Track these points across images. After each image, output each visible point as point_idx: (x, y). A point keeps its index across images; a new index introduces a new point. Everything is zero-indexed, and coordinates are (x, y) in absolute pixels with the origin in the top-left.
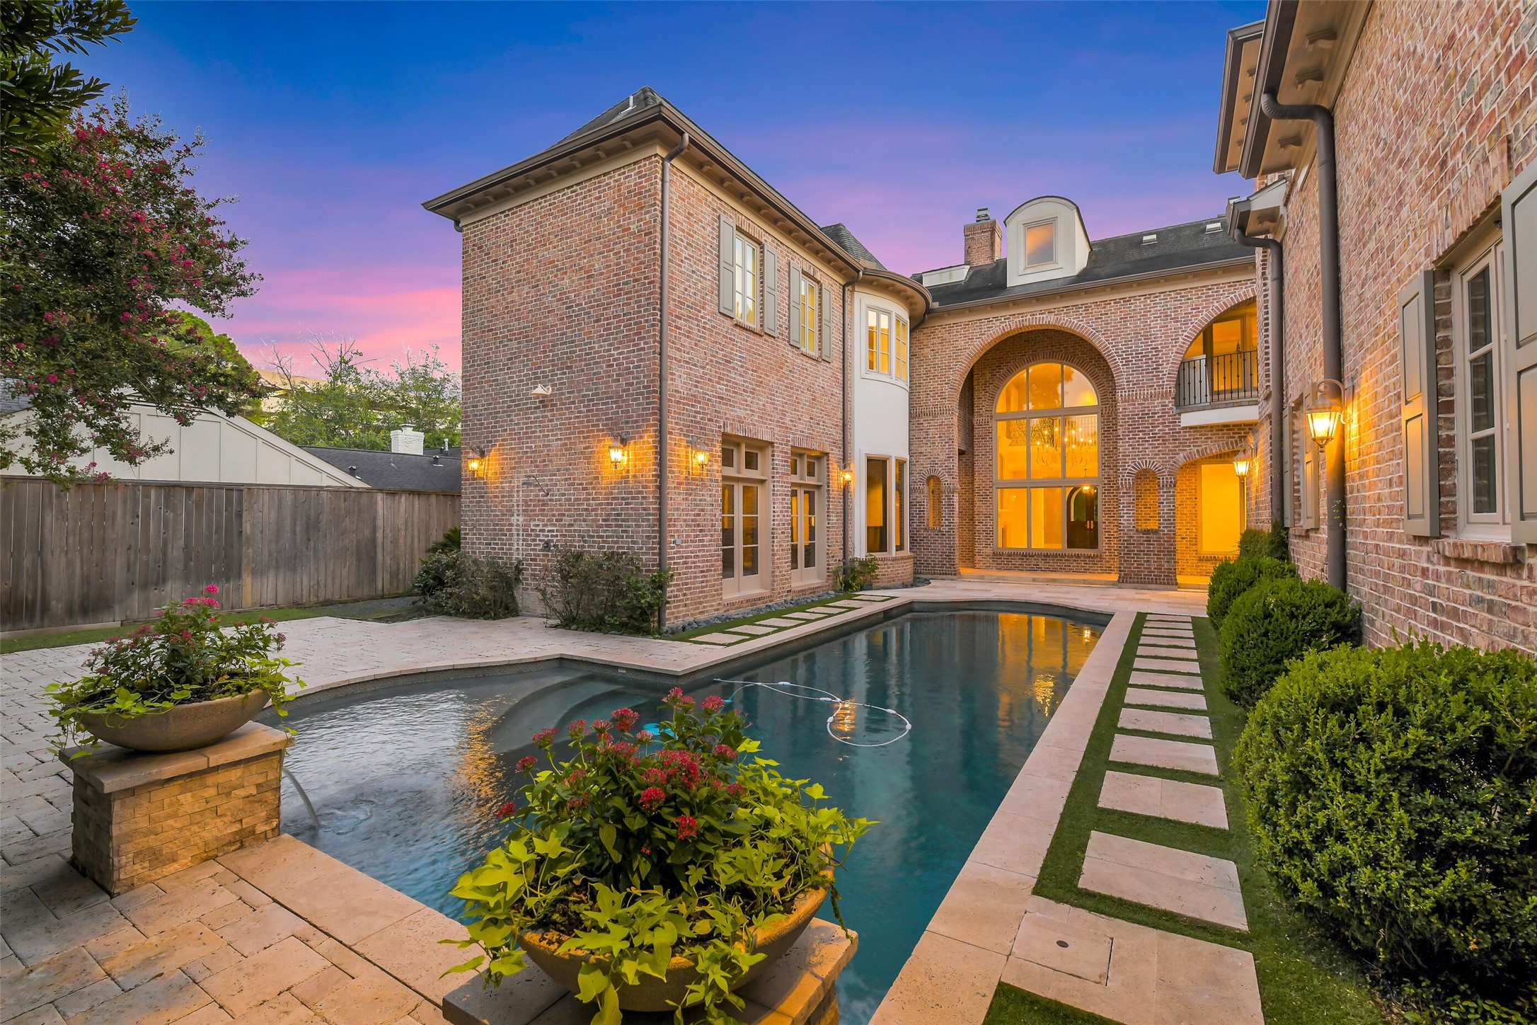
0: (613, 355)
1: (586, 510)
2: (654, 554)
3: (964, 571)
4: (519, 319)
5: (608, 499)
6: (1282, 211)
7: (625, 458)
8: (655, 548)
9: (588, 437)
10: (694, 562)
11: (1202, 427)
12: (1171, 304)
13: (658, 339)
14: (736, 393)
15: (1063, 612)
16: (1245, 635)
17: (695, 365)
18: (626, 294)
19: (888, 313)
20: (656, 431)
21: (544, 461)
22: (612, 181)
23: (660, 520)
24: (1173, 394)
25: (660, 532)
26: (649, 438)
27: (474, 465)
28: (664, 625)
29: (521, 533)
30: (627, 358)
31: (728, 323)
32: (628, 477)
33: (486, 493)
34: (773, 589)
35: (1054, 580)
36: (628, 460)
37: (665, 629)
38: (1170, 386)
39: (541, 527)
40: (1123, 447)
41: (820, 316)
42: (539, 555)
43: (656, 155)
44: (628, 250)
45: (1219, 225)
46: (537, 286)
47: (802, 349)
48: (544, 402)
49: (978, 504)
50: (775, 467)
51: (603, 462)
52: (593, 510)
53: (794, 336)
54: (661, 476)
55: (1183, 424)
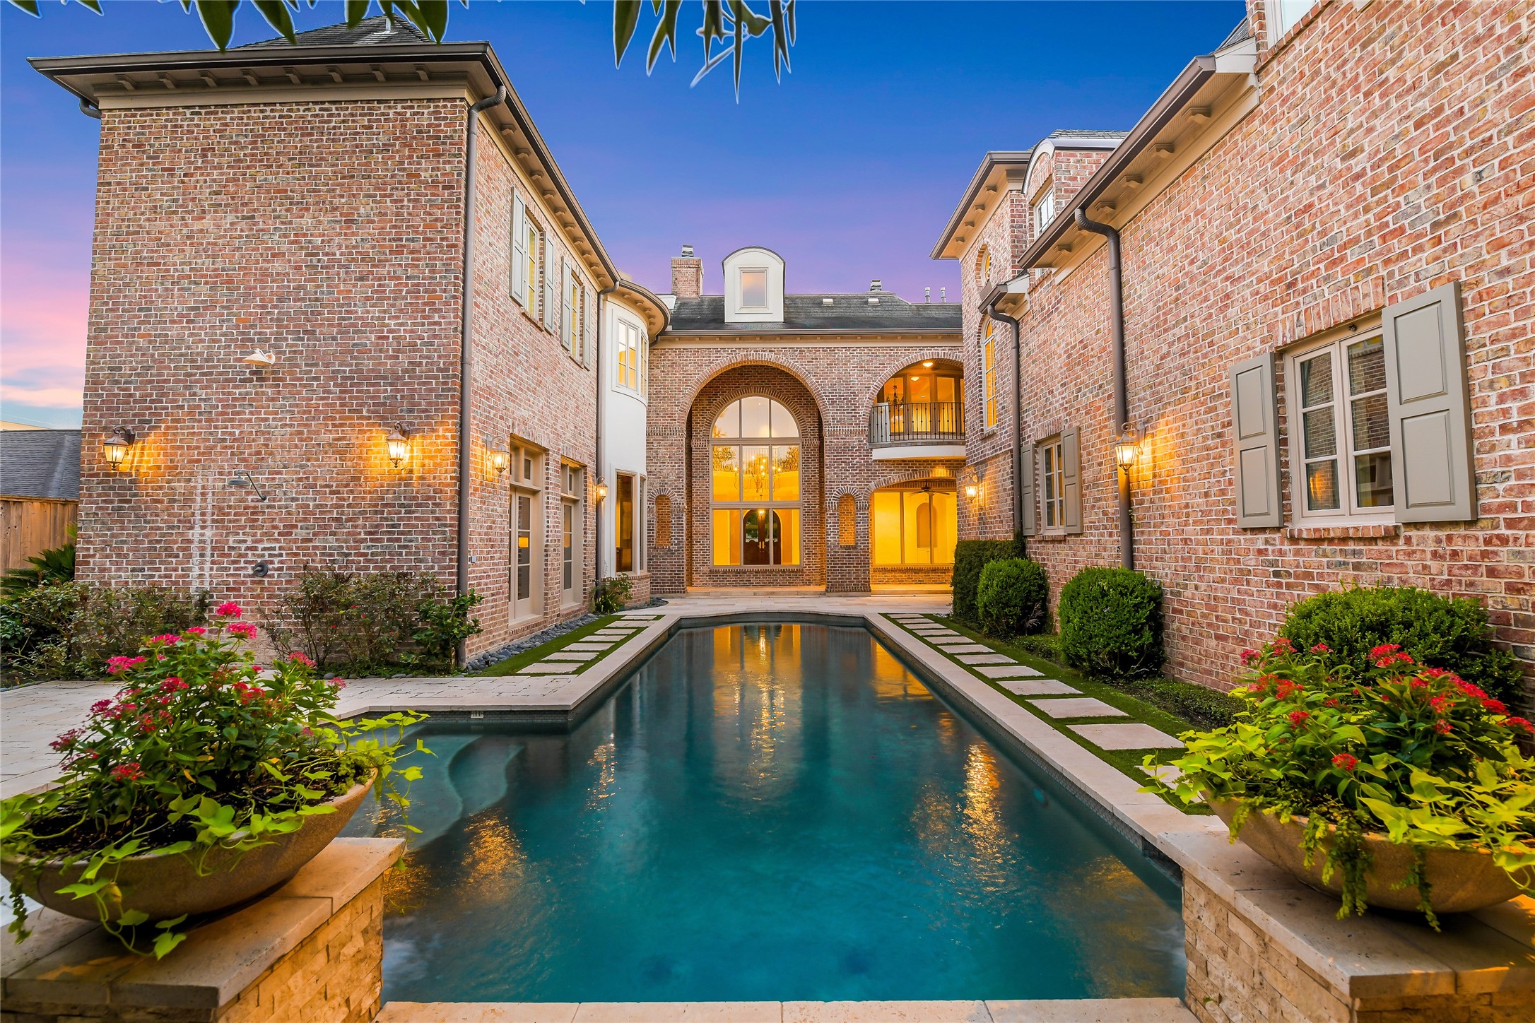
0: (388, 325)
1: (337, 520)
2: (451, 574)
3: (689, 589)
4: (215, 257)
5: (376, 506)
6: (1027, 297)
7: (408, 455)
8: (452, 567)
9: (341, 425)
10: (486, 584)
11: (887, 461)
12: (865, 358)
13: (460, 314)
14: (521, 390)
15: (814, 618)
16: (1089, 611)
17: (490, 352)
18: (412, 252)
19: (636, 328)
20: (454, 424)
21: (259, 453)
22: (391, 112)
23: (459, 533)
24: (867, 433)
25: (459, 547)
26: (446, 432)
27: (116, 454)
28: (463, 661)
29: (208, 552)
30: (412, 331)
31: (516, 310)
32: (411, 479)
33: (135, 495)
34: (546, 614)
35: (773, 593)
36: (412, 458)
37: (465, 665)
38: (864, 425)
39: (249, 544)
40: (829, 474)
41: (582, 320)
42: (244, 583)
43: (462, 99)
44: (416, 201)
45: (877, 300)
46: (253, 217)
47: (571, 352)
48: (259, 374)
49: (696, 524)
50: (547, 478)
51: (368, 459)
52: (348, 520)
53: (565, 338)
54: (461, 478)
55: (874, 458)
